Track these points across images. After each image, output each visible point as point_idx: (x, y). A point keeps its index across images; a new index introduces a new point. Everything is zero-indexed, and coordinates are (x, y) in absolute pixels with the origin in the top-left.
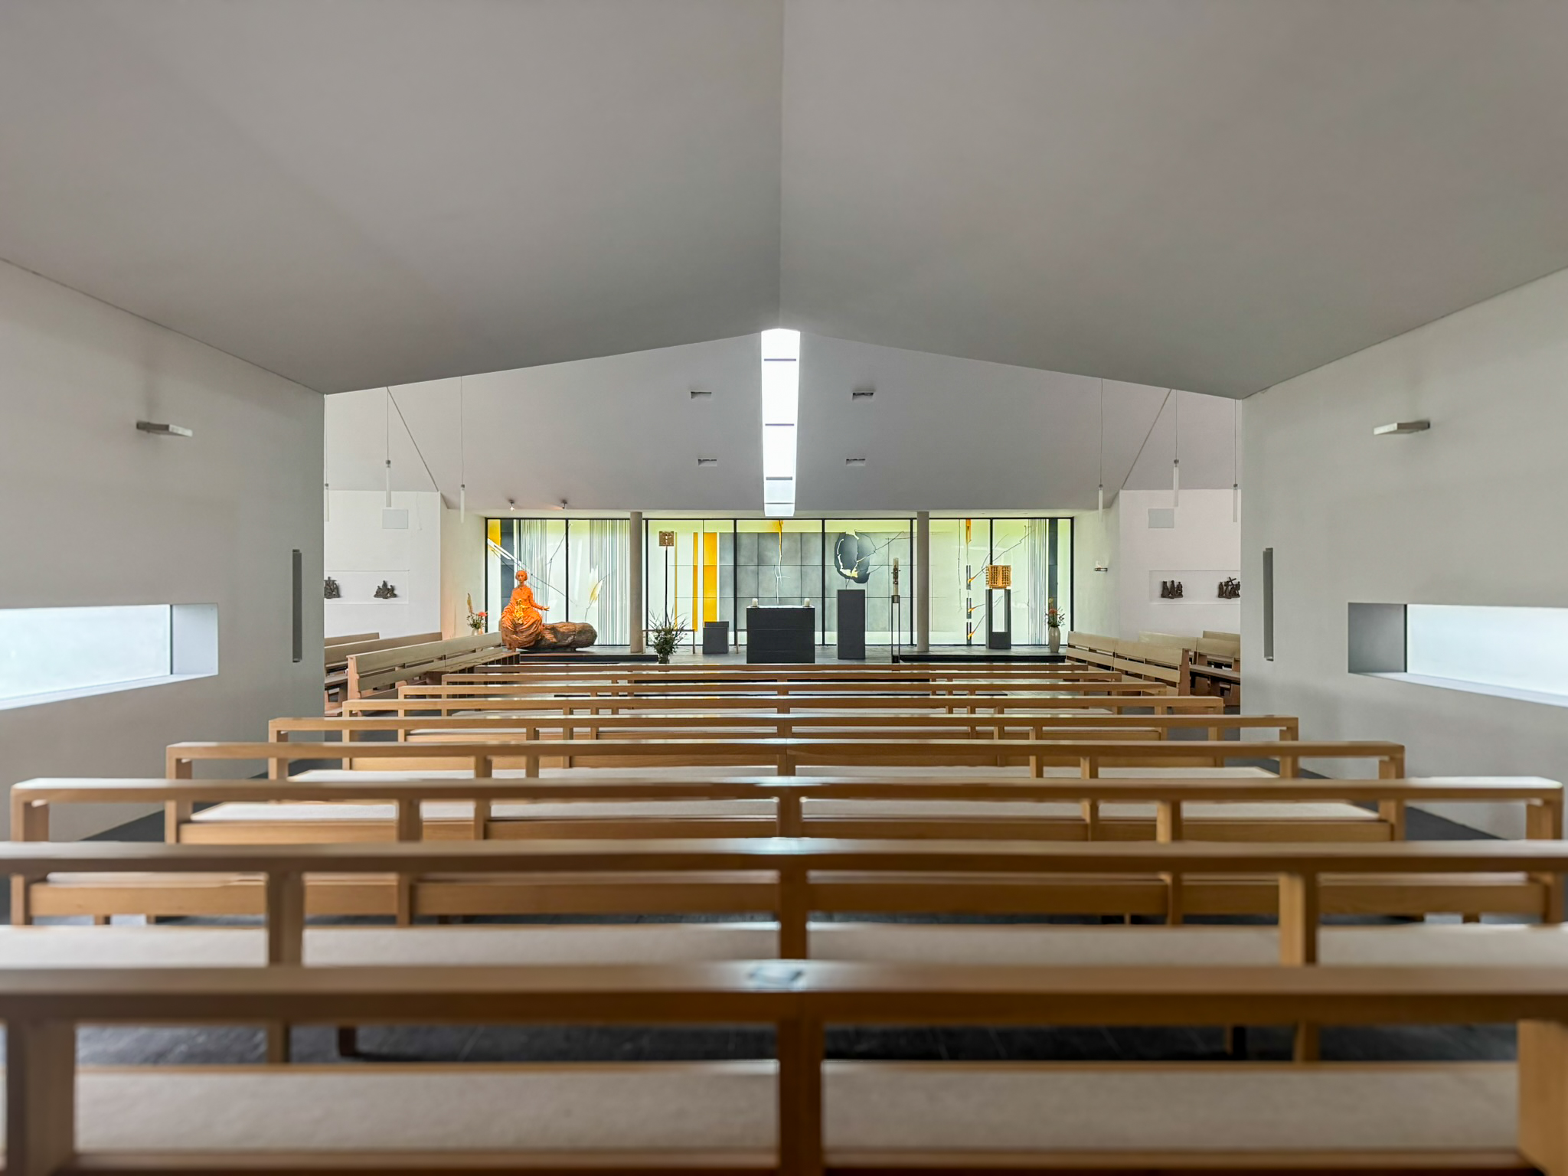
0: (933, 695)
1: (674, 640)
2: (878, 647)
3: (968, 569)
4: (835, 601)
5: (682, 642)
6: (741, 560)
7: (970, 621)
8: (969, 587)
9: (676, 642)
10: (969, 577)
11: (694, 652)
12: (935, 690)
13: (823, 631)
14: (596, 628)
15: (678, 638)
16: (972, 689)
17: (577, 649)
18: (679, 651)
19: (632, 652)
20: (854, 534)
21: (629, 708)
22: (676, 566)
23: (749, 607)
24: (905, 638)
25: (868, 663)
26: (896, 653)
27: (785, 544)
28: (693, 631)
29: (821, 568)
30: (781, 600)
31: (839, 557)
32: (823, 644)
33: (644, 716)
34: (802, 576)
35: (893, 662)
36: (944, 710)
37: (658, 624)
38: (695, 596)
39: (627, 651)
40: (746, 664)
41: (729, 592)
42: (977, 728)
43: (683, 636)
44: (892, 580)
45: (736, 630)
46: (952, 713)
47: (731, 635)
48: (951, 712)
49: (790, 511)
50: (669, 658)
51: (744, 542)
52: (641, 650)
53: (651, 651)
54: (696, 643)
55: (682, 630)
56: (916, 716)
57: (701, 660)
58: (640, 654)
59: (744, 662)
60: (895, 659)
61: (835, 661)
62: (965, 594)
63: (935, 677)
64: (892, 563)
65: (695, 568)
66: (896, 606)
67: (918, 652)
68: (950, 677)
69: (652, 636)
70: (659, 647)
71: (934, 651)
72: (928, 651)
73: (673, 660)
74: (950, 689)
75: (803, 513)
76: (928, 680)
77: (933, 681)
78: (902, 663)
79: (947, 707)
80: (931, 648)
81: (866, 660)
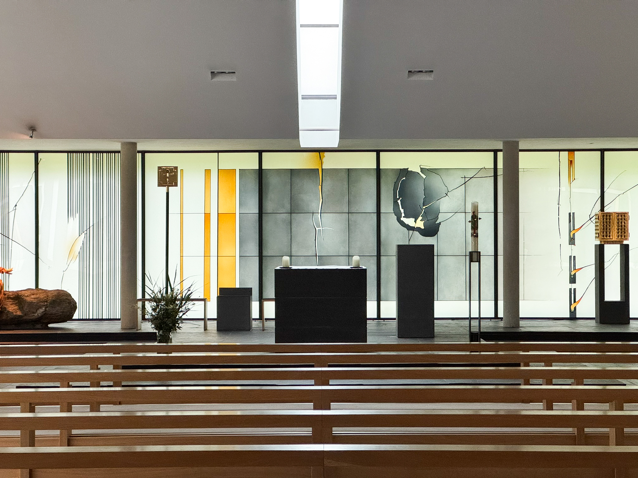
0: (525, 384)
1: (177, 312)
2: (450, 321)
3: (571, 217)
4: (394, 260)
5: (189, 315)
6: (269, 206)
7: (573, 286)
8: (572, 241)
9: (181, 314)
10: (572, 229)
11: (205, 329)
12: (528, 377)
13: (379, 300)
14: (75, 297)
15: (183, 309)
16: (579, 377)
17: (50, 325)
18: (185, 327)
19: (122, 329)
20: (419, 171)
21: (114, 403)
22: (181, 214)
23: (278, 268)
24: (488, 310)
25: (437, 342)
26: (475, 330)
27: (328, 184)
28: (204, 300)
29: (375, 217)
30: (321, 259)
31: (399, 201)
32: (379, 318)
33: (139, 414)
34: (350, 228)
35: (471, 341)
36: (540, 405)
37: (156, 291)
38: (207, 255)
39: (116, 328)
40: (274, 344)
41: (253, 250)
42: (586, 430)
43: (190, 307)
44: (470, 231)
45: (261, 300)
46: (552, 409)
47: (255, 306)
48: (550, 407)
49: (333, 140)
50: (171, 335)
51: (273, 182)
52: (135, 325)
53: (148, 327)
54: (209, 316)
55: (188, 299)
56: (502, 413)
57: (214, 339)
58: (134, 331)
59: (271, 341)
60: (474, 336)
61: (393, 340)
62: (568, 250)
63: (528, 361)
64: (469, 209)
65: (207, 216)
66: (475, 265)
67: (504, 328)
68: (548, 360)
69: (149, 306)
70: (158, 322)
71: (526, 327)
72: (518, 326)
73: (177, 339)
74: (549, 377)
75: (350, 143)
76: (519, 365)
77: (525, 366)
78: (483, 342)
79: (545, 401)
80: (522, 323)
81: (436, 339)
